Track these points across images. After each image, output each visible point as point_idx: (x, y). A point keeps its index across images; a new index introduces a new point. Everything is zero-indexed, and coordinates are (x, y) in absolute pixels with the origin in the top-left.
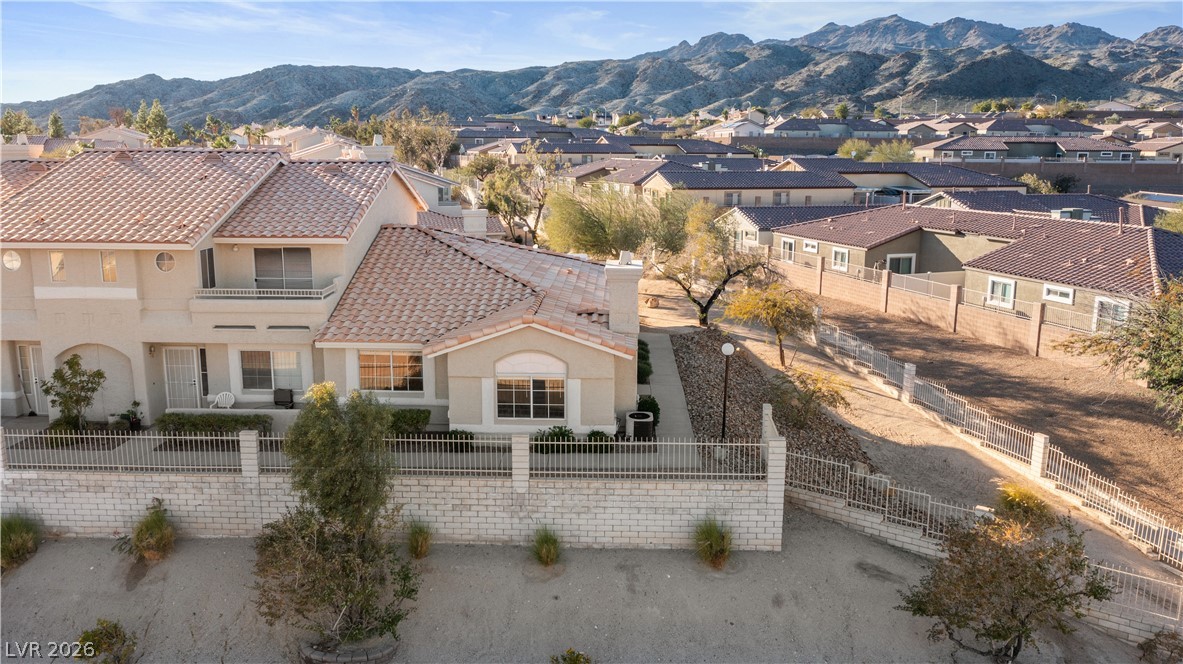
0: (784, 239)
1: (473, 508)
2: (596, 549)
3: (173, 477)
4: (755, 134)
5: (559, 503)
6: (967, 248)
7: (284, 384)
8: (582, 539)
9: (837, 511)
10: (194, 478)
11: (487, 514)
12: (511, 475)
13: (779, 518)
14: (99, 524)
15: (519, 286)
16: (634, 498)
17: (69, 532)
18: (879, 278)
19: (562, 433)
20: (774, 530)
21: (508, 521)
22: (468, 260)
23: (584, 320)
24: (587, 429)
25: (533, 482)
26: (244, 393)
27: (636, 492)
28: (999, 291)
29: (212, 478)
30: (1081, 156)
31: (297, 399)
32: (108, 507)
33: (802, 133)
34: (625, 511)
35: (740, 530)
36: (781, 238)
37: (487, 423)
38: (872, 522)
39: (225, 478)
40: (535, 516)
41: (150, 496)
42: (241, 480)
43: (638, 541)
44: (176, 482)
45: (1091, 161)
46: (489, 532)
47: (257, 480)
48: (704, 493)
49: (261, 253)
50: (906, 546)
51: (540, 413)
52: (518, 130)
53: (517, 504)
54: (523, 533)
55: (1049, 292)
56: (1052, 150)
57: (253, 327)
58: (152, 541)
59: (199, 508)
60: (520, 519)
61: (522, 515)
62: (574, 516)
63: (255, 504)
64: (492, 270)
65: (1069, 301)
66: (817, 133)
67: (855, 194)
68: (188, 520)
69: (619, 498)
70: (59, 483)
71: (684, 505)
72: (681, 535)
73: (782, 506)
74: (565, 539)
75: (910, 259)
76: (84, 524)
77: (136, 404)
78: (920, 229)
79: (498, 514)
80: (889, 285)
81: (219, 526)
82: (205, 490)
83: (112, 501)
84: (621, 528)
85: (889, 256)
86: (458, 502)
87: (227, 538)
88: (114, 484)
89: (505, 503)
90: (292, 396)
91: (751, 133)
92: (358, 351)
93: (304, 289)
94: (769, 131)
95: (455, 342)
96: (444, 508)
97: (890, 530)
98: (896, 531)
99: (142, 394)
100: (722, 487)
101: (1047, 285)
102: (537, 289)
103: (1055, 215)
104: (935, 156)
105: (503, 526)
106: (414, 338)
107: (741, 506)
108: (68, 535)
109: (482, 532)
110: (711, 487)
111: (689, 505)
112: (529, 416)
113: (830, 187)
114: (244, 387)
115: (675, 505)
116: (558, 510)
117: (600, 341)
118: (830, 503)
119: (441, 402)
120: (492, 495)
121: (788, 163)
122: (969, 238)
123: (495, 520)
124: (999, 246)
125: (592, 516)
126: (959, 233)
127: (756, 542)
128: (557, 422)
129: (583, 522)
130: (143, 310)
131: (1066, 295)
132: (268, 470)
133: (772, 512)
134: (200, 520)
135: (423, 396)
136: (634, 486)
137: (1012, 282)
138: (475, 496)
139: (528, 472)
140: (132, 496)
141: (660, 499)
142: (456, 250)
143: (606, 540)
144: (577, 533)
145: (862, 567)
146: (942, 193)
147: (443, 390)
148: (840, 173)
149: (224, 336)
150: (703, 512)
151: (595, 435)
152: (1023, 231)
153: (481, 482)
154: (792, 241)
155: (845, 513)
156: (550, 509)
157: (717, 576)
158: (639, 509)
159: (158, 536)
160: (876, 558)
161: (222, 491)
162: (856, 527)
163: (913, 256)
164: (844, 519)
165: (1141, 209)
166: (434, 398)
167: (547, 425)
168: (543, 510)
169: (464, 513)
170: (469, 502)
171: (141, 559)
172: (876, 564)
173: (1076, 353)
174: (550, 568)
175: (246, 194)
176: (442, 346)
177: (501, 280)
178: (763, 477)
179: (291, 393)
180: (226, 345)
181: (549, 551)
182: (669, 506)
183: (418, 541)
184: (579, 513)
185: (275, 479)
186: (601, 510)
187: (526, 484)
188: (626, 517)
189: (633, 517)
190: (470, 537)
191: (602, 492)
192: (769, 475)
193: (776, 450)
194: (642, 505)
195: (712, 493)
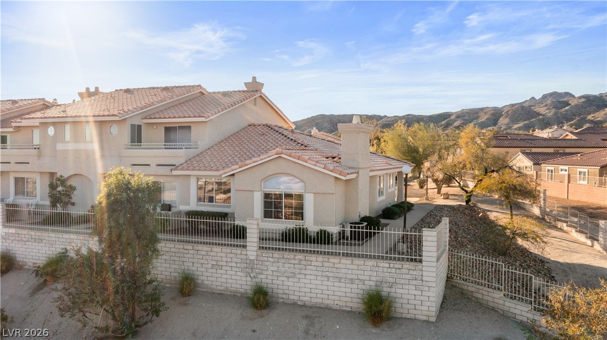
0: (548, 168)
1: (224, 268)
2: (300, 305)
3: (72, 236)
5: (276, 269)
7: (167, 201)
8: (291, 297)
9: (496, 300)
10: (81, 237)
11: (232, 273)
12: (246, 246)
13: (432, 294)
16: (324, 269)
17: (26, 265)
19: (300, 230)
20: (428, 304)
21: (244, 278)
23: (329, 161)
24: (317, 228)
25: (260, 252)
27: (326, 264)
31: (173, 208)
32: (43, 252)
34: (319, 278)
35: (402, 301)
36: (546, 167)
38: (522, 311)
41: (61, 247)
43: (328, 302)
46: (233, 285)
48: (374, 269)
49: (167, 129)
51: (288, 216)
53: (250, 267)
57: (149, 165)
58: (49, 270)
60: (252, 278)
61: (252, 275)
62: (285, 279)
69: (315, 268)
70: (23, 236)
71: (360, 277)
72: (358, 300)
74: (280, 296)
79: (238, 273)
83: (45, 248)
84: (317, 291)
86: (215, 263)
88: (46, 238)
89: (243, 265)
90: (170, 208)
95: (238, 166)
96: (208, 266)
100: (387, 265)
105: (241, 282)
107: (402, 281)
109: (229, 285)
110: (379, 264)
111: (364, 278)
112: (282, 218)
115: (355, 277)
116: (275, 273)
117: (323, 166)
118: (489, 294)
120: (234, 259)
123: (236, 277)
125: (297, 280)
127: (415, 312)
128: (299, 222)
129: (291, 284)
130: (101, 156)
136: (324, 259)
138: (224, 259)
139: (257, 245)
140: (54, 246)
141: (343, 271)
144: (287, 292)
150: (373, 283)
151: (321, 233)
153: (229, 250)
154: (553, 168)
155: (502, 302)
156: (270, 273)
157: (374, 331)
158: (328, 277)
164: (501, 307)
168: (265, 272)
169: (219, 271)
170: (222, 263)
174: (260, 312)
178: (420, 260)
179: (170, 206)
182: (350, 277)
184: (288, 277)
186: (303, 276)
187: (255, 253)
188: (319, 282)
189: (324, 283)
190: (222, 288)
191: (303, 262)
192: (424, 258)
193: (429, 239)
194: (331, 274)
195: (380, 269)
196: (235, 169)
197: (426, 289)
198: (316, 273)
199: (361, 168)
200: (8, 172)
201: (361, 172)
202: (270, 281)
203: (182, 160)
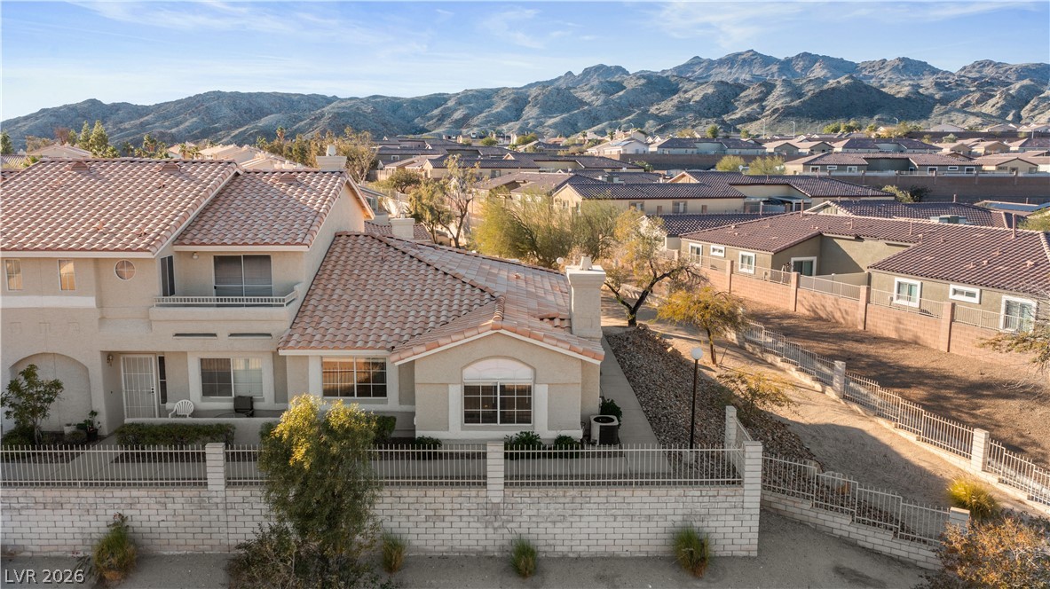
0: (691, 244)
1: (447, 519)
2: (572, 559)
3: (135, 493)
4: (641, 152)
5: (535, 512)
6: (866, 253)
7: (244, 391)
8: (558, 549)
9: (804, 512)
10: (157, 493)
11: (461, 524)
12: (485, 484)
13: (755, 523)
14: (56, 542)
15: (477, 291)
16: (610, 506)
17: (24, 551)
18: (787, 280)
19: (529, 441)
20: (750, 535)
21: (482, 531)
22: (424, 267)
23: (546, 324)
24: (553, 435)
25: (508, 491)
26: (203, 401)
27: (612, 500)
28: (905, 293)
29: (175, 493)
30: (931, 170)
31: (257, 406)
32: (66, 524)
33: (682, 151)
34: (601, 519)
35: (716, 536)
36: (688, 244)
37: (453, 429)
38: (841, 523)
39: (191, 492)
40: (509, 525)
41: (111, 512)
42: (207, 494)
43: (614, 549)
44: (138, 498)
45: (941, 174)
46: (463, 543)
47: (223, 495)
48: (681, 499)
49: (221, 261)
50: (878, 548)
51: (507, 419)
52: (430, 148)
53: (492, 514)
54: (498, 543)
55: (955, 292)
56: (906, 165)
57: (215, 335)
58: (114, 561)
59: (162, 524)
60: (495, 529)
61: (496, 524)
62: (549, 525)
63: (221, 518)
64: (449, 276)
65: (976, 300)
66: (695, 150)
67: (745, 204)
68: (150, 535)
69: (595, 506)
70: (15, 500)
71: (660, 512)
72: (658, 542)
73: (758, 511)
75: (812, 262)
76: (39, 542)
77: (94, 413)
78: (820, 234)
80: (798, 286)
81: (183, 542)
82: (169, 505)
83: (71, 518)
84: (597, 536)
85: (793, 259)
86: (432, 513)
87: (192, 555)
88: (73, 500)
89: (480, 513)
90: (252, 403)
91: (637, 150)
92: (322, 357)
93: (264, 296)
94: (653, 149)
95: (423, 349)
96: (418, 519)
97: (861, 532)
98: (867, 533)
99: (100, 404)
100: (698, 493)
101: (953, 286)
102: (496, 295)
103: (935, 221)
104: (804, 170)
105: (477, 537)
106: (379, 345)
107: (718, 512)
108: (23, 554)
109: (456, 543)
110: (688, 493)
111: (665, 512)
112: (496, 422)
113: (723, 198)
114: (204, 395)
115: (651, 512)
116: (534, 519)
117: (568, 347)
118: (796, 505)
119: (406, 408)
120: (466, 505)
121: (683, 176)
122: (868, 242)
123: (469, 531)
124: (901, 250)
125: (568, 524)
126: (858, 238)
127: (733, 547)
128: (525, 427)
129: (559, 531)
130: (102, 319)
131: (972, 295)
132: (235, 484)
133: (748, 517)
134: (163, 536)
135: (386, 402)
136: (610, 493)
137: (918, 283)
138: (449, 506)
139: (502, 481)
140: (91, 512)
141: (637, 506)
142: (411, 257)
143: (582, 549)
144: (552, 542)
145: (839, 570)
146: (829, 202)
147: (408, 395)
148: (731, 184)
149: (183, 344)
150: (680, 518)
151: (562, 441)
152: (920, 235)
153: (455, 492)
154: (700, 246)
155: (812, 514)
156: (526, 518)
157: (698, 584)
158: (615, 517)
159: (120, 555)
160: (852, 562)
161: (186, 506)
162: (824, 529)
163: (814, 259)
164: (812, 520)
165: (1003, 216)
166: (397, 404)
167: (514, 431)
168: (519, 519)
169: (438, 524)
170: (443, 513)
171: (102, 579)
172: (853, 568)
173: (1004, 351)
174: (528, 580)
175: (205, 202)
176: (410, 353)
177: (459, 286)
178: (740, 483)
179: (251, 400)
180: (185, 353)
181: (527, 563)
182: (647, 512)
183: (392, 556)
184: (554, 522)
185: (242, 492)
186: (577, 519)
187: (501, 494)
188: (602, 525)
189: (609, 524)
190: (444, 548)
191: (578, 500)
192: (746, 480)
193: (753, 455)
194: (619, 512)
195: (689, 499)
202: (526, 531)
203: (283, 328)
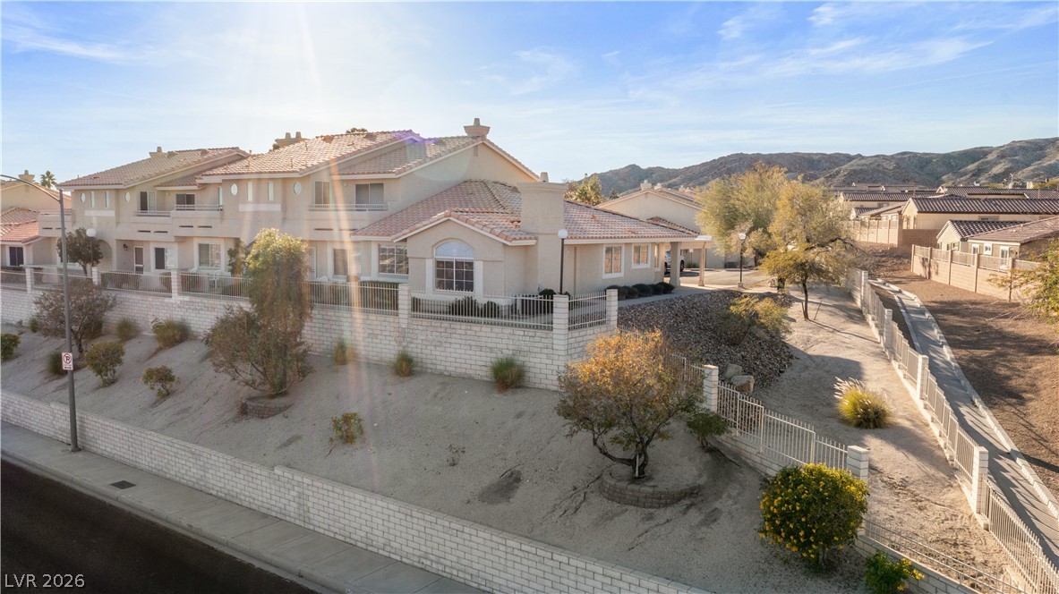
0: (974, 244)
1: (379, 337)
2: (446, 376)
5: (424, 337)
8: (438, 367)
11: (386, 342)
12: (398, 313)
13: (561, 363)
16: (468, 338)
19: (470, 302)
24: (485, 301)
25: (411, 320)
26: (334, 277)
27: (469, 332)
34: (462, 347)
36: (972, 244)
37: (429, 292)
40: (412, 346)
43: (470, 372)
46: (387, 356)
48: (511, 337)
49: (359, 187)
51: (460, 287)
53: (402, 336)
60: (403, 347)
61: (404, 345)
62: (433, 348)
69: (458, 336)
70: (197, 305)
71: (498, 346)
74: (428, 366)
79: (390, 342)
84: (461, 361)
86: (370, 332)
89: (395, 335)
92: (378, 242)
96: (364, 336)
100: (522, 333)
107: (536, 350)
109: (383, 355)
110: (516, 332)
112: (452, 289)
114: (334, 273)
115: (494, 345)
116: (424, 343)
120: (388, 328)
123: (389, 347)
125: (443, 349)
127: (546, 382)
128: (469, 294)
129: (438, 353)
130: (284, 220)
136: (467, 327)
138: (379, 328)
141: (484, 339)
143: (451, 369)
144: (434, 361)
150: (511, 352)
151: (489, 305)
153: (382, 318)
154: (978, 246)
156: (420, 341)
158: (471, 346)
167: (462, 296)
168: (415, 341)
169: (374, 340)
170: (376, 332)
175: (366, 153)
178: (552, 328)
182: (490, 345)
183: (338, 352)
184: (436, 346)
186: (448, 345)
187: (406, 321)
188: (462, 351)
189: (467, 352)
190: (377, 358)
191: (449, 331)
192: (554, 326)
193: (559, 305)
194: (473, 343)
195: (516, 337)
196: (406, 233)
197: (556, 357)
198: (460, 341)
199: (542, 234)
200: (191, 238)
201: (540, 238)
202: (419, 351)
203: (366, 224)
